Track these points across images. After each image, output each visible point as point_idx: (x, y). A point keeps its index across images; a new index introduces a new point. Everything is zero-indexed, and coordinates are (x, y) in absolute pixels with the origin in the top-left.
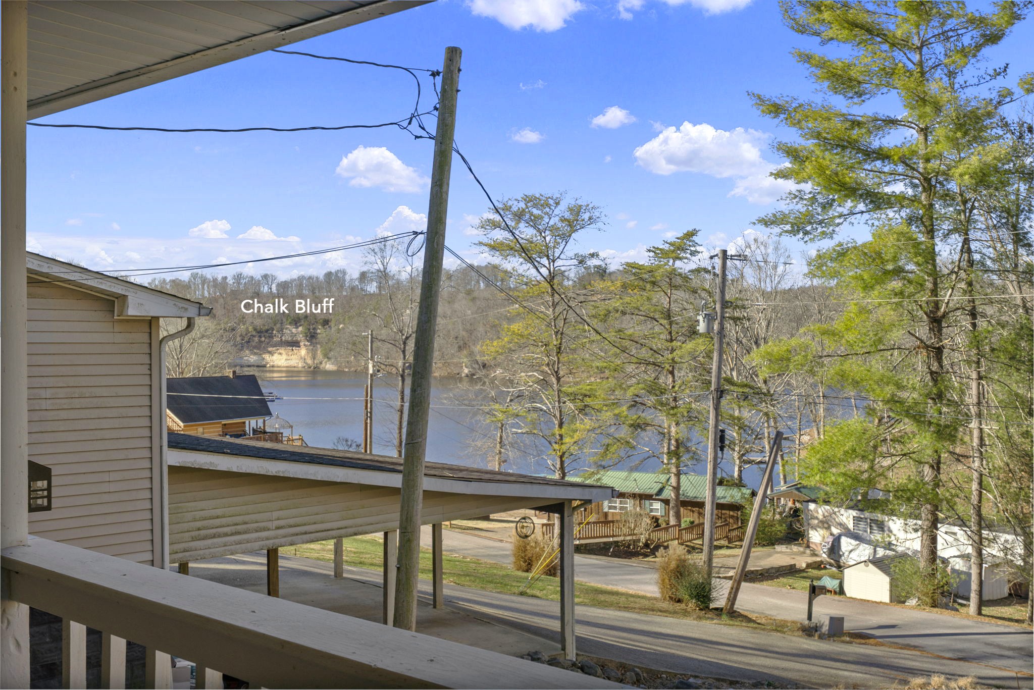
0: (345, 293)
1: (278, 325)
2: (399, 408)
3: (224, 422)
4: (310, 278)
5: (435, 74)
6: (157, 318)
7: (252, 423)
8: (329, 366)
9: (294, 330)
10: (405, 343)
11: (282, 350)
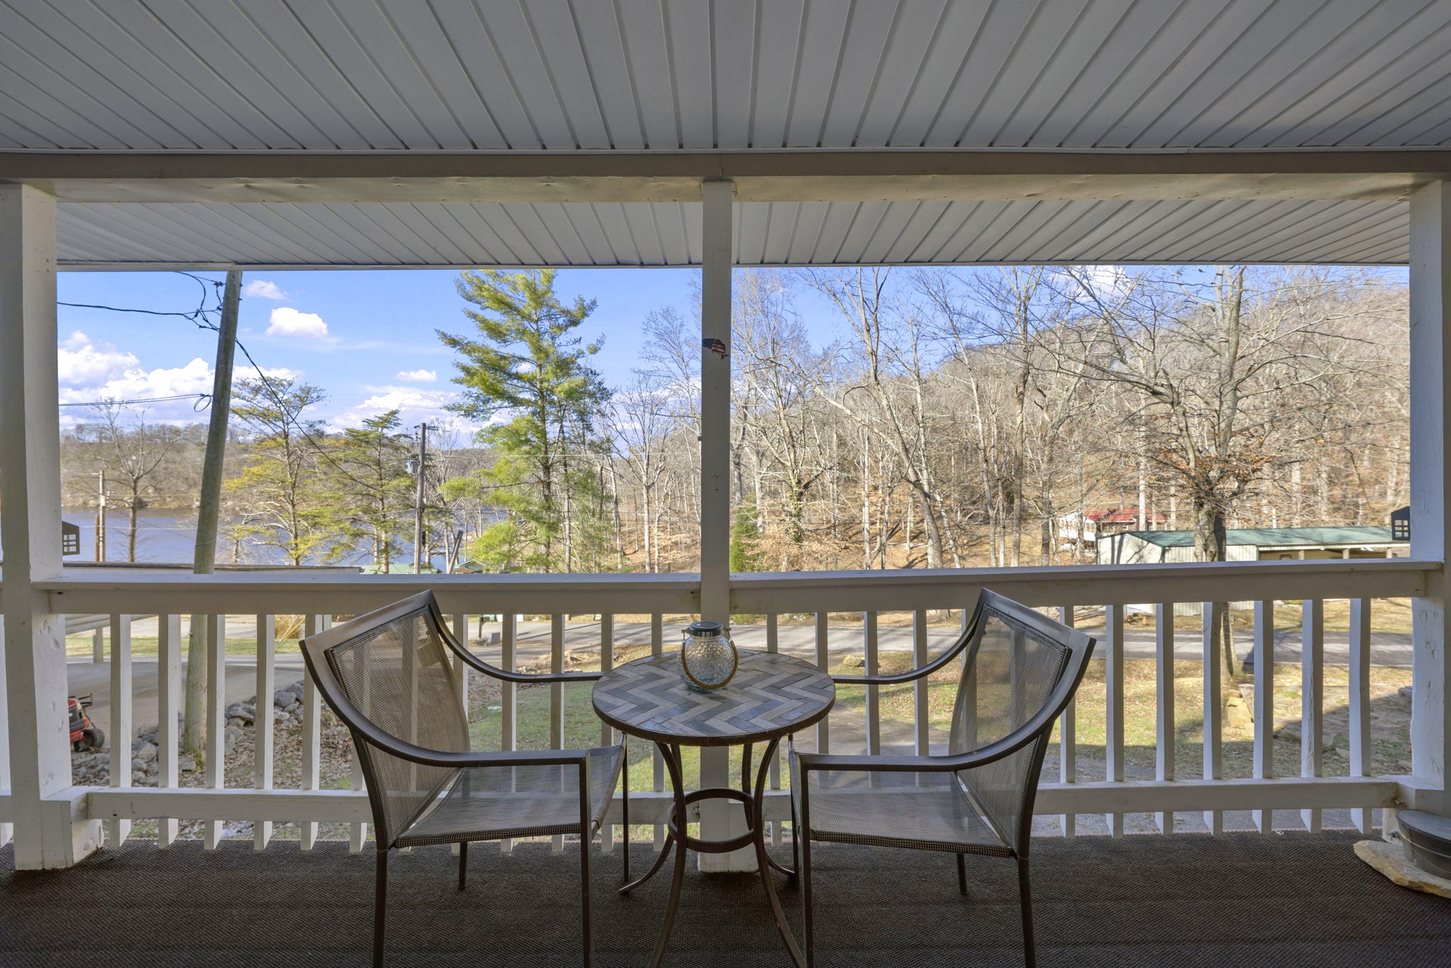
2: (129, 533)
5: (218, 285)
10: (135, 482)
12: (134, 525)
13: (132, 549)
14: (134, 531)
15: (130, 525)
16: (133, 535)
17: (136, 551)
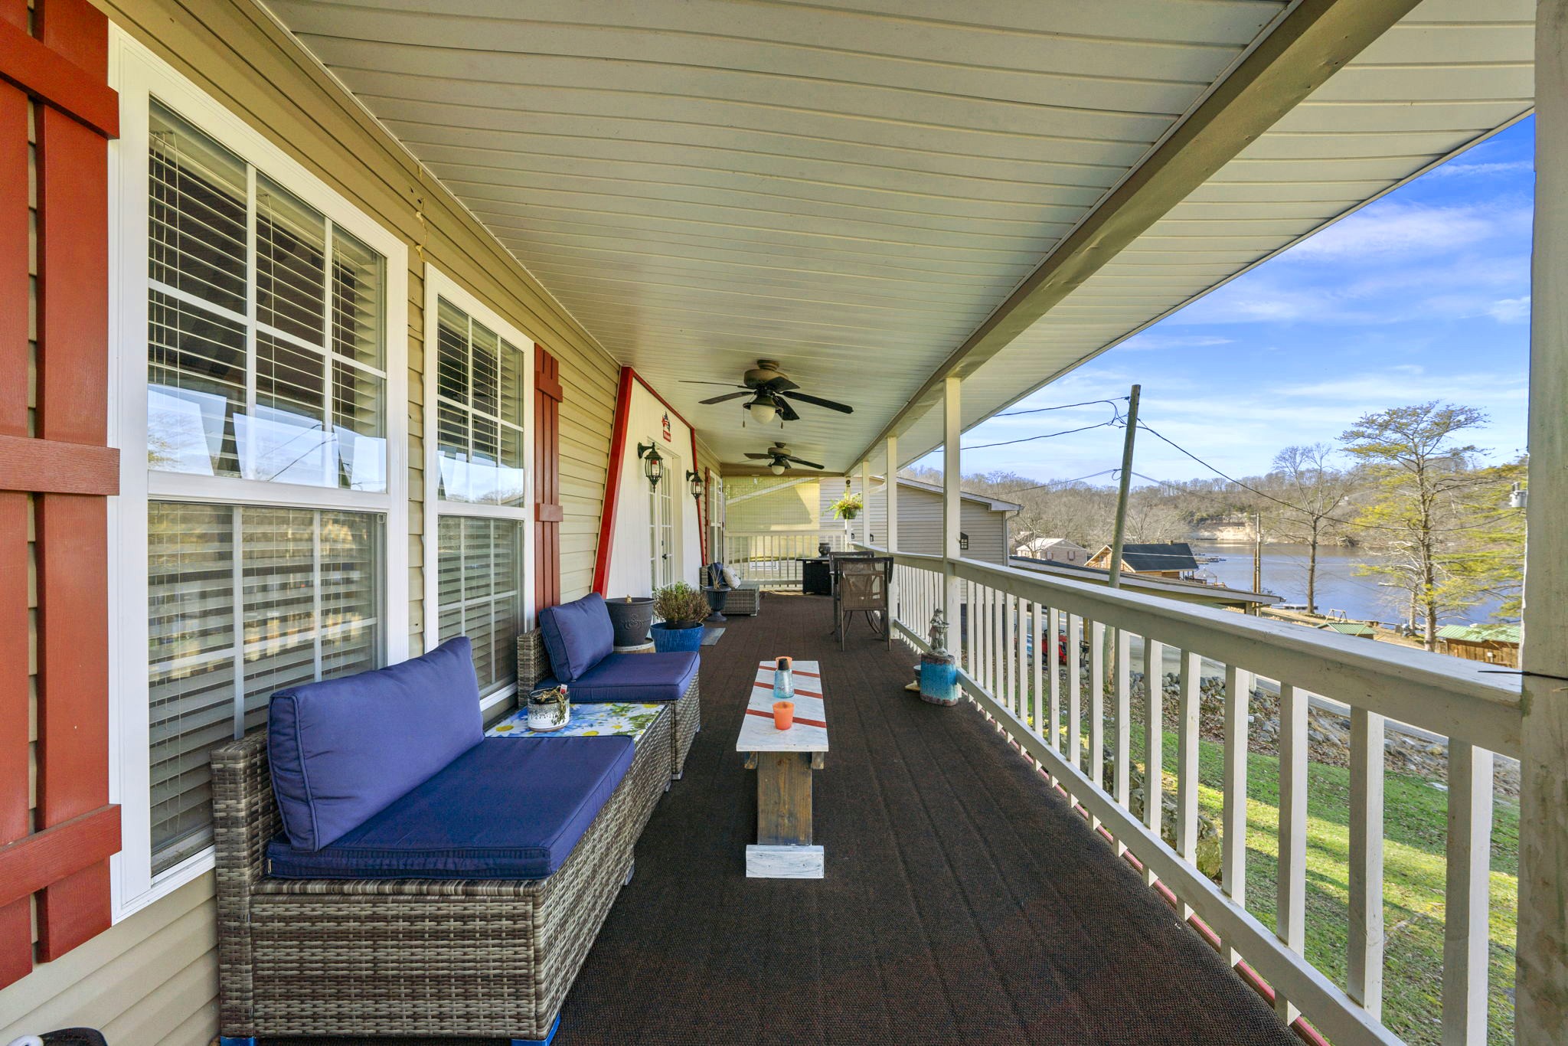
0: (1284, 488)
1: (1227, 512)
2: (1310, 567)
3: (1163, 571)
4: (1253, 479)
5: (1127, 398)
6: (1005, 511)
7: (1184, 573)
8: (1270, 540)
9: (1240, 515)
10: (1315, 522)
11: (1230, 529)
12: (1313, 561)
13: (1311, 582)
14: (1313, 566)
15: (1310, 560)
16: (1312, 570)
17: (1315, 584)
